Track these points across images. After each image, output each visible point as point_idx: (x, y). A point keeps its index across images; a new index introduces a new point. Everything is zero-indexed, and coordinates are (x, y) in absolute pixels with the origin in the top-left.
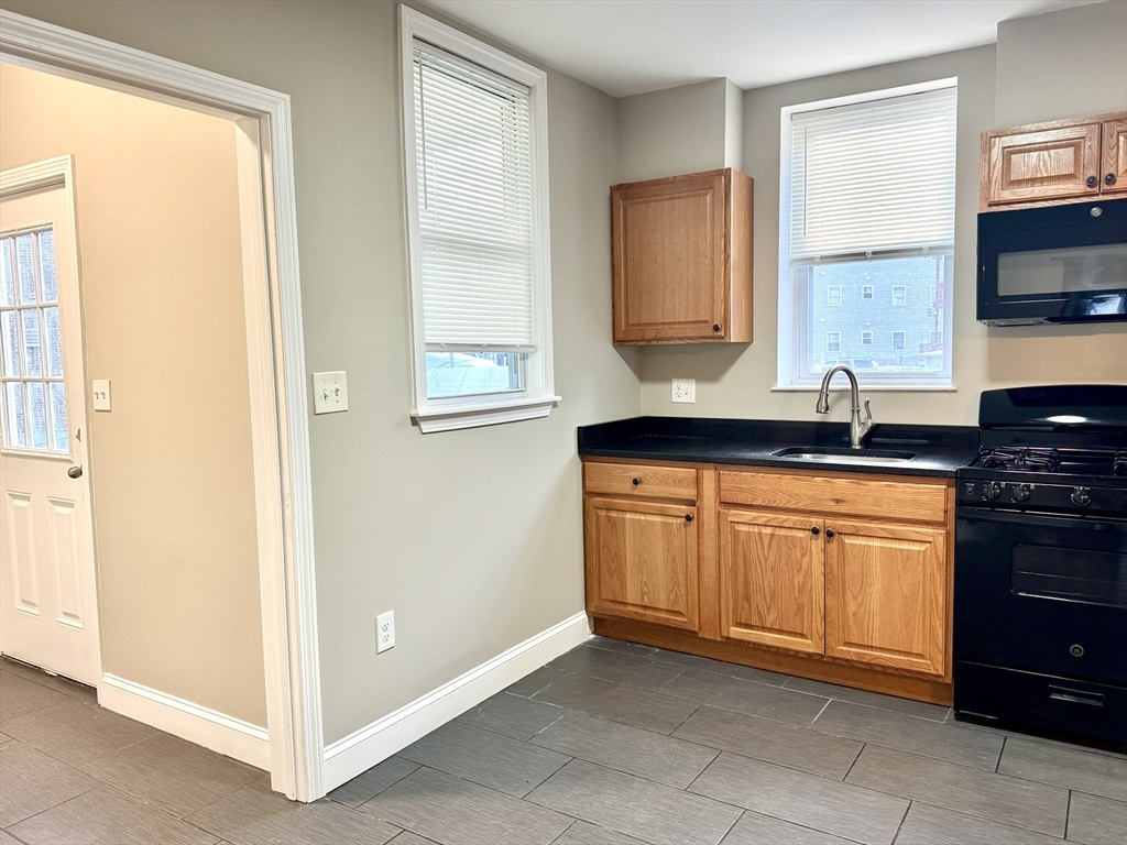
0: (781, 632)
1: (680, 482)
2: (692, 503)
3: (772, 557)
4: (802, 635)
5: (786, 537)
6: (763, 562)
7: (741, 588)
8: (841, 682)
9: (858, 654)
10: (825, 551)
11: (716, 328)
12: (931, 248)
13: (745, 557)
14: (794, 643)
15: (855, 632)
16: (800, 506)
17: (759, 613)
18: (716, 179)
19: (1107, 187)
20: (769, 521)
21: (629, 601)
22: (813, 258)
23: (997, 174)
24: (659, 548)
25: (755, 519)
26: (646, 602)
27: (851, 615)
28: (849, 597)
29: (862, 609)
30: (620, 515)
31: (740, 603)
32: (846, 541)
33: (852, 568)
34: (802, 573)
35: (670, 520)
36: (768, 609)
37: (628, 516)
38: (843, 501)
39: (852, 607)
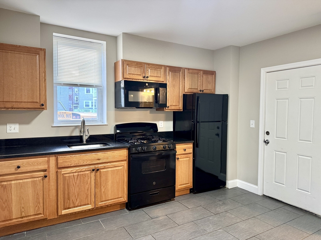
0: (81, 206)
1: (40, 163)
2: (45, 171)
3: (78, 182)
4: (88, 204)
5: (83, 174)
6: (75, 185)
7: (66, 196)
8: (96, 214)
9: (105, 203)
10: (95, 176)
11: (43, 105)
12: (96, 86)
13: (68, 185)
14: (85, 208)
15: (104, 197)
16: (87, 163)
17: (73, 202)
18: (40, 51)
20: (77, 170)
22: (61, 84)
24: (30, 192)
25: (72, 171)
27: (103, 193)
28: (102, 187)
29: (106, 190)
31: (66, 201)
32: (102, 171)
33: (103, 178)
34: (88, 185)
35: (35, 179)
36: (77, 200)
38: (100, 159)
39: (103, 190)
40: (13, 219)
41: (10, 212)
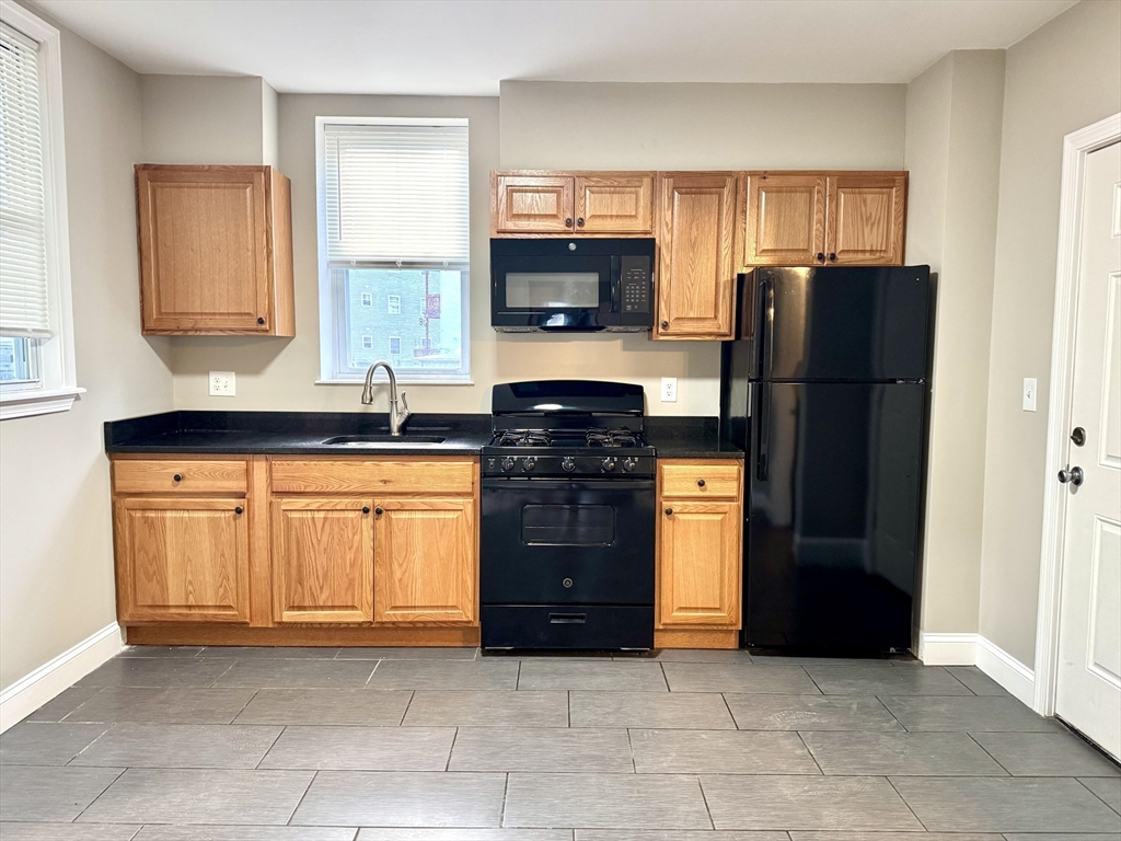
0: (333, 608)
1: (228, 475)
2: (242, 496)
3: (325, 538)
4: (353, 607)
5: (339, 519)
6: (316, 545)
7: (294, 573)
8: (387, 644)
9: (403, 615)
10: (374, 528)
11: (261, 321)
12: (450, 264)
13: (298, 543)
14: (345, 616)
15: (400, 596)
16: (352, 489)
17: (312, 594)
18: (256, 174)
19: (579, 228)
20: (322, 505)
21: (171, 603)
22: (349, 262)
23: (503, 207)
24: (206, 543)
25: (308, 505)
26: (191, 601)
27: (397, 582)
28: (395, 566)
29: (407, 575)
30: (159, 514)
31: (293, 587)
32: (393, 516)
33: (398, 539)
34: (354, 550)
35: (218, 514)
36: (321, 588)
37: (169, 514)
38: (389, 481)
39: (398, 575)
40: (168, 606)
41: (164, 588)
